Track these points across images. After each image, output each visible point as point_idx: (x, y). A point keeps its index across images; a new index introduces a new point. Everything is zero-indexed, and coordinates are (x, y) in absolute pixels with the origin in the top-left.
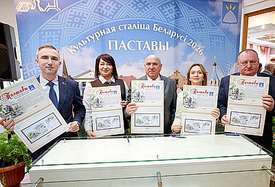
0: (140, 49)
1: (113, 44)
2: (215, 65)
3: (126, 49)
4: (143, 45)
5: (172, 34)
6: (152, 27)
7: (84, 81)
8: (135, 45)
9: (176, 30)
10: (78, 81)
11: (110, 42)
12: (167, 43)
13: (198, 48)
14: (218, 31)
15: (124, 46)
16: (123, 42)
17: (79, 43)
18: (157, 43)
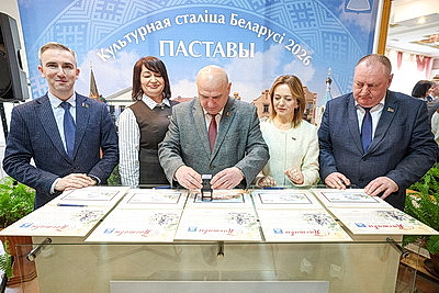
0: (208, 55)
1: (167, 46)
2: (330, 82)
3: (186, 55)
4: (213, 48)
5: (260, 30)
6: (228, 19)
7: (123, 104)
8: (201, 49)
9: (267, 25)
10: (113, 104)
11: (162, 42)
12: (252, 45)
13: (303, 53)
14: (337, 25)
15: (184, 51)
16: (181, 44)
17: (115, 45)
18: (235, 46)
